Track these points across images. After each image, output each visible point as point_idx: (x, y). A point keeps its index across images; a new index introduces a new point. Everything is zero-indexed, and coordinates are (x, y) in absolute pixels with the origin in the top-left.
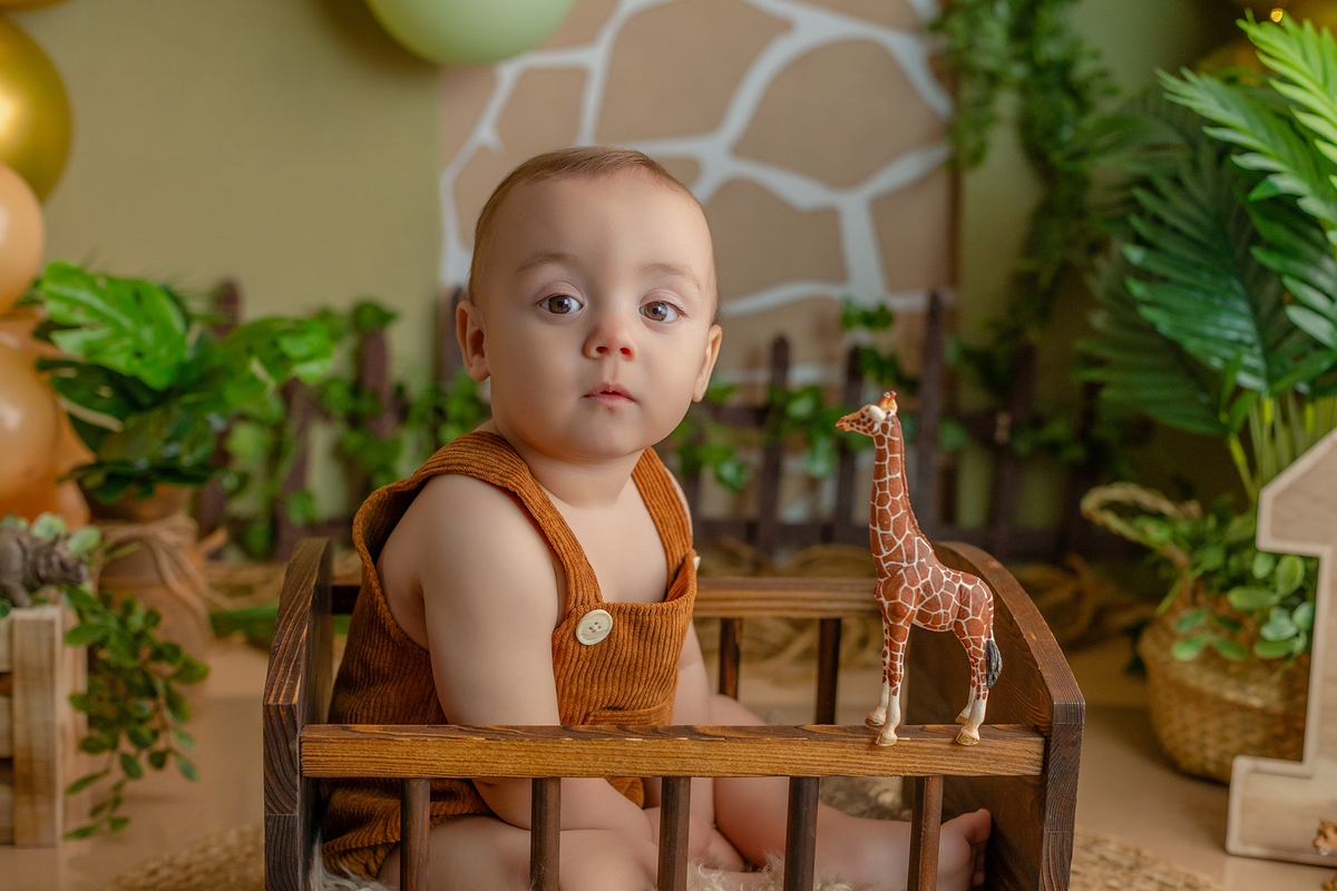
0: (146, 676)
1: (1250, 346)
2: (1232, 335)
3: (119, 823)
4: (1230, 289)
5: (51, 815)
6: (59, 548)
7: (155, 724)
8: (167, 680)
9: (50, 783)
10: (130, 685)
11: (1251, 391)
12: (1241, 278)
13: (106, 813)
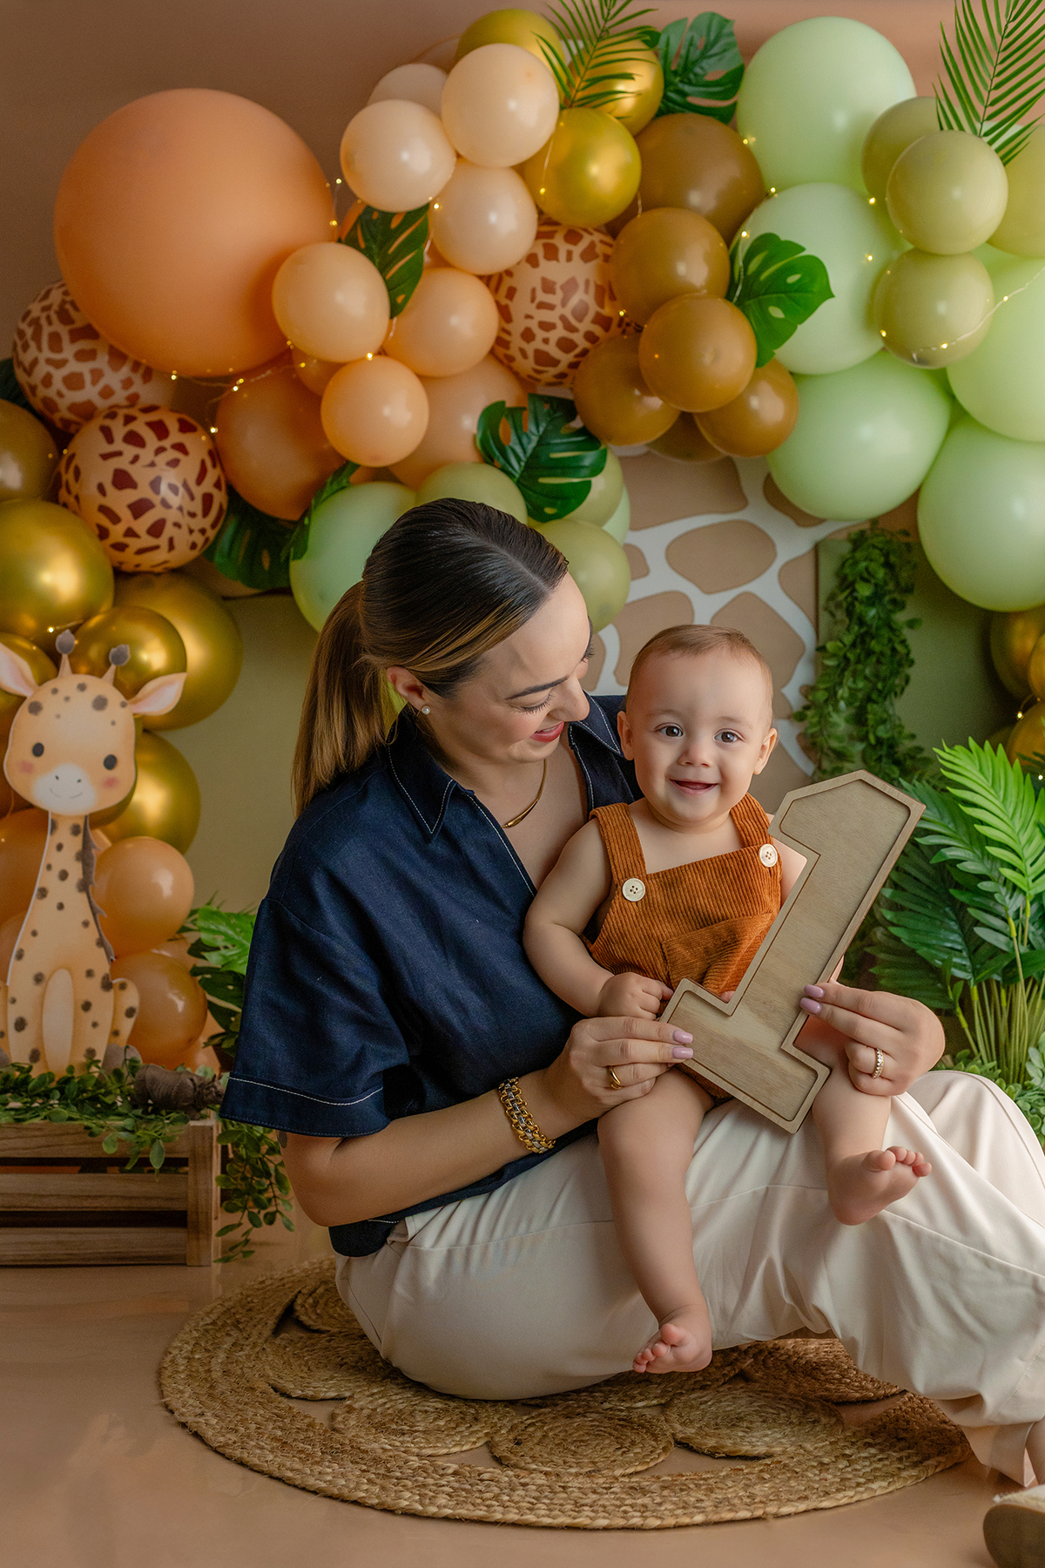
0: (264, 1163)
1: (960, 951)
2: (949, 945)
3: (246, 1254)
4: (946, 915)
5: (209, 1247)
6: (216, 1083)
7: (269, 1194)
8: (276, 1166)
9: (208, 1226)
10: (255, 1170)
11: (960, 979)
12: (953, 909)
13: (239, 1248)
